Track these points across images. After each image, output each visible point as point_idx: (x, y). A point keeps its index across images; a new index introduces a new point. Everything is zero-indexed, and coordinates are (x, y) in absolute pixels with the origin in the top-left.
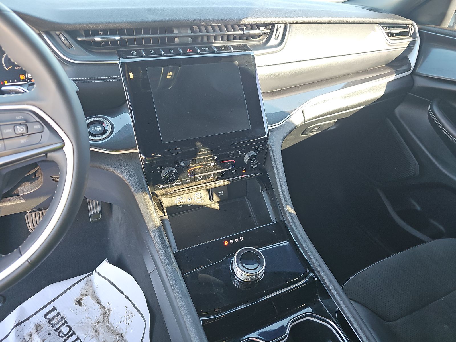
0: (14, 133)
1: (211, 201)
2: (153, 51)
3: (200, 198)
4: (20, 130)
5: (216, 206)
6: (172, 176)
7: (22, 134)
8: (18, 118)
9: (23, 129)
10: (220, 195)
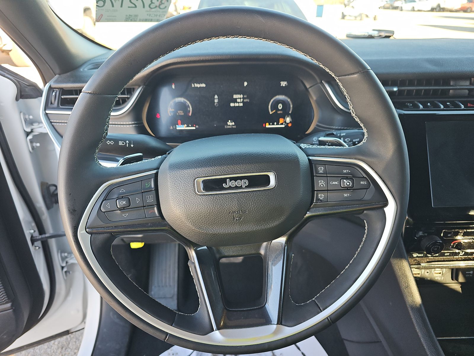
0: (340, 186)
1: (452, 280)
2: (429, 104)
3: (440, 273)
4: (347, 184)
5: (457, 287)
6: (438, 247)
7: (347, 188)
8: (345, 171)
9: (350, 183)
10: (467, 276)
